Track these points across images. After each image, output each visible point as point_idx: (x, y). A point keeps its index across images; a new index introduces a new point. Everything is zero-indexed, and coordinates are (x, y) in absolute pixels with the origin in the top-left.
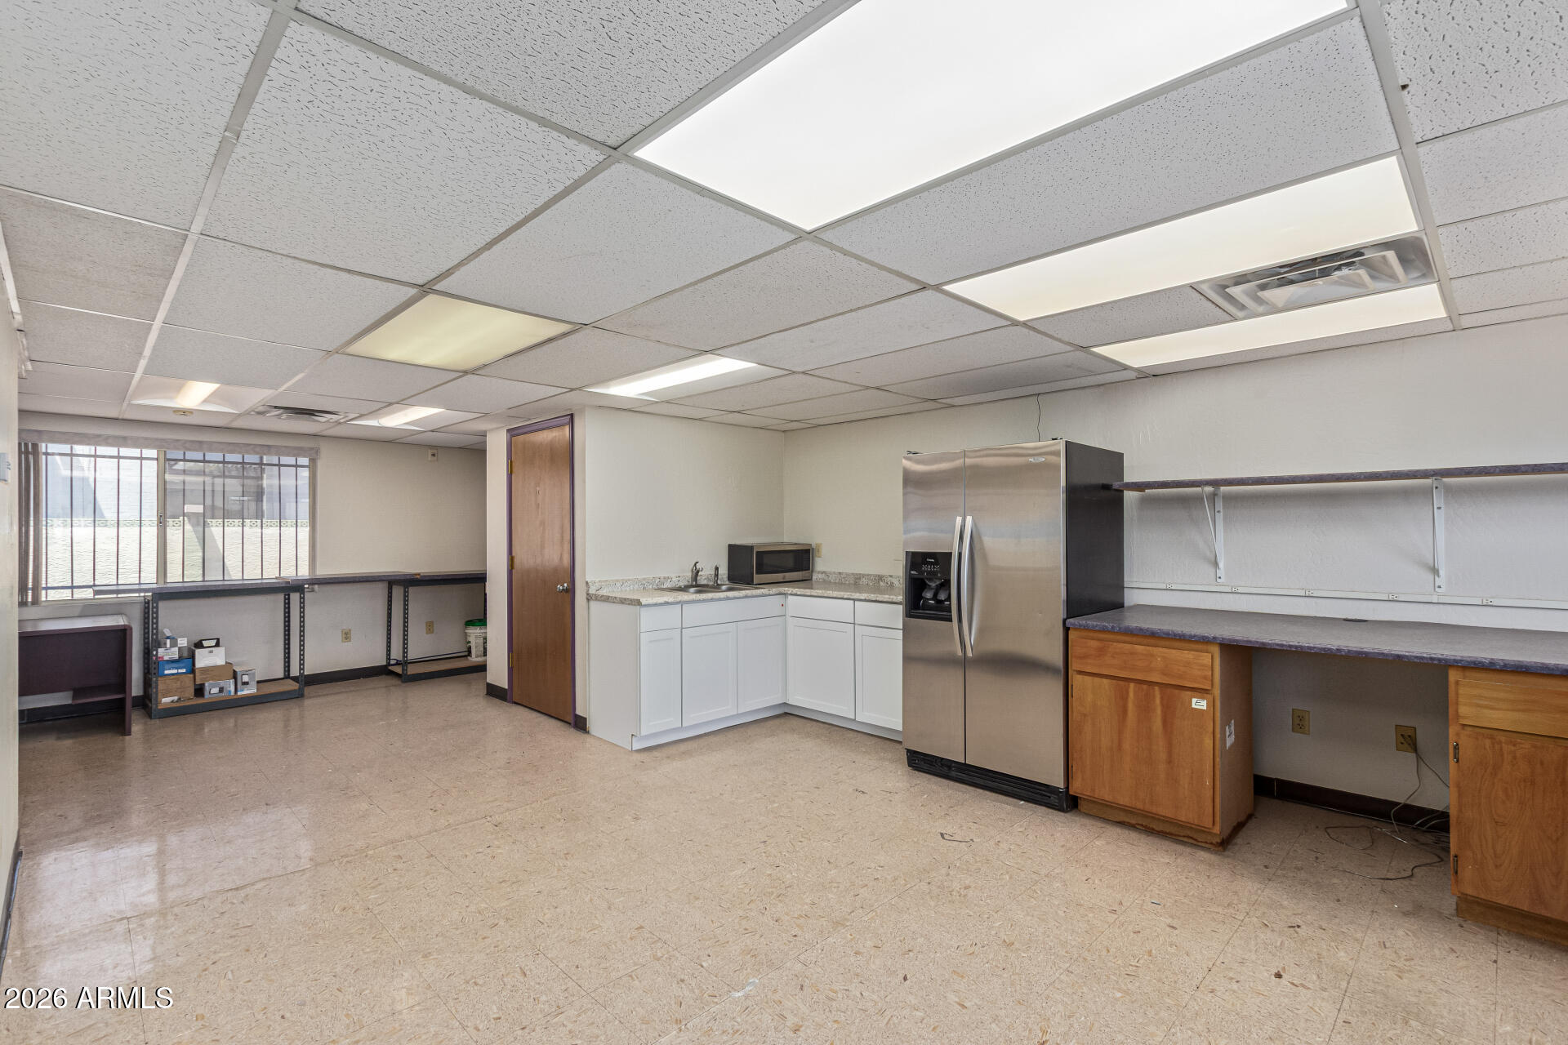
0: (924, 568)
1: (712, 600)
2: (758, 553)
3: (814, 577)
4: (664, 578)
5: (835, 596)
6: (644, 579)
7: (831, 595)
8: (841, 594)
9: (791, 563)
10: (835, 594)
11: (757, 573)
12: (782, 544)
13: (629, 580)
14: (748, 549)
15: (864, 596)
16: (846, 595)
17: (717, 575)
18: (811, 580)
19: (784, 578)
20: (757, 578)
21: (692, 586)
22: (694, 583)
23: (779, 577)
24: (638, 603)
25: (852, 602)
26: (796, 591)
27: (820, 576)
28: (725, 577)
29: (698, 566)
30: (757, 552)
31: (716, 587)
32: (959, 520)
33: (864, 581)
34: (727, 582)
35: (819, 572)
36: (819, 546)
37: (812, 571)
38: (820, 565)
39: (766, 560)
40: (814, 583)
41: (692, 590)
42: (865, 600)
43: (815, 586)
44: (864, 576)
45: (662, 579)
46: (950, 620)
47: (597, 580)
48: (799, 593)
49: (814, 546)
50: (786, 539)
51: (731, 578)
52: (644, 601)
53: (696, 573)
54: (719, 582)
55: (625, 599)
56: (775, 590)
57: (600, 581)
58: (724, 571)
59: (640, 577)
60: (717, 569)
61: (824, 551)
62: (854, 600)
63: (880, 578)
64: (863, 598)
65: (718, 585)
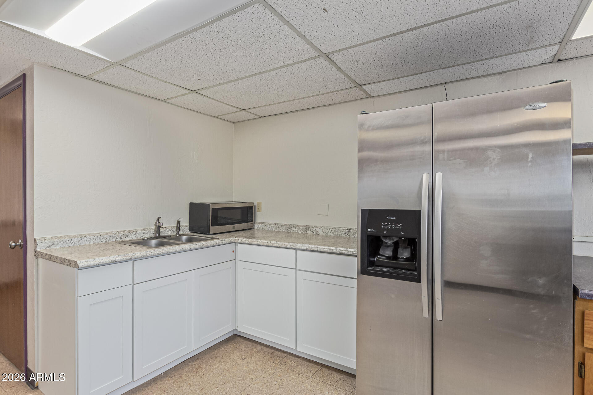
0: (384, 225)
1: (168, 254)
2: (215, 210)
3: (256, 226)
4: (129, 231)
5: (278, 245)
6: (107, 234)
7: (276, 245)
8: (285, 244)
9: (239, 217)
10: (279, 244)
11: (212, 226)
12: (232, 203)
13: (89, 235)
14: (206, 206)
15: (305, 246)
16: (289, 245)
17: (178, 228)
18: (254, 228)
19: (233, 229)
20: (212, 229)
21: (155, 238)
22: (157, 235)
23: (230, 227)
24: (74, 264)
25: (294, 251)
26: (244, 240)
27: (260, 226)
28: (187, 229)
29: (161, 220)
30: (212, 209)
31: (176, 239)
32: (426, 178)
33: (294, 230)
34: (189, 233)
35: (259, 223)
36: (259, 204)
37: (254, 222)
38: (260, 217)
39: (220, 214)
40: (256, 232)
41: (154, 242)
42: (307, 250)
43: (257, 234)
44: (294, 226)
45: (127, 233)
46: (419, 280)
47: (49, 237)
48: (247, 242)
49: (256, 204)
50: (235, 199)
51: (192, 229)
52: (81, 263)
53: (158, 228)
54: (181, 232)
55: (64, 260)
56: (227, 240)
57: (52, 238)
58: (185, 223)
59: (102, 232)
60: (179, 223)
61: (263, 208)
62: (296, 249)
63: (308, 228)
64: (305, 248)
65: (180, 235)
